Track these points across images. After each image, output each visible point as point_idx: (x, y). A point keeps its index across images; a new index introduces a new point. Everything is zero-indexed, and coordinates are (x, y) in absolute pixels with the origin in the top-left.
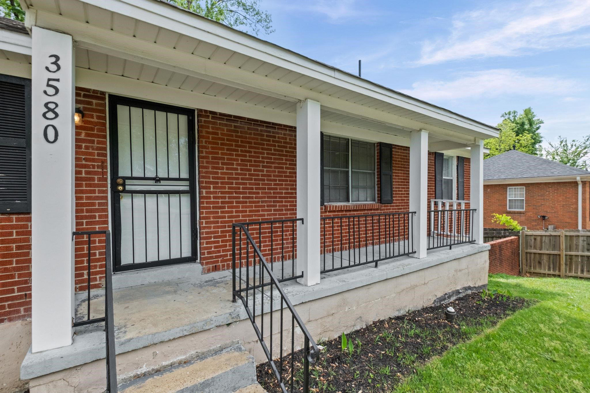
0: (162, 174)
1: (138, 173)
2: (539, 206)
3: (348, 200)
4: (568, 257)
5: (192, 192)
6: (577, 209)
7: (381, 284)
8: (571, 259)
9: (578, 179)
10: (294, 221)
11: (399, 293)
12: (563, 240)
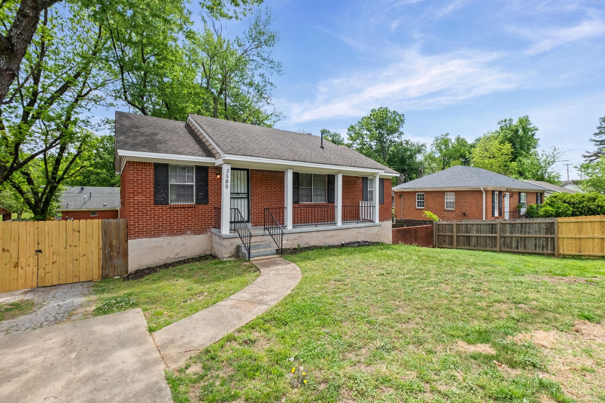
0: (239, 192)
2: (463, 207)
3: (312, 201)
4: (458, 237)
5: (248, 198)
6: (482, 208)
7: (317, 232)
8: (459, 238)
9: (482, 189)
10: (283, 208)
11: (325, 237)
12: (455, 226)
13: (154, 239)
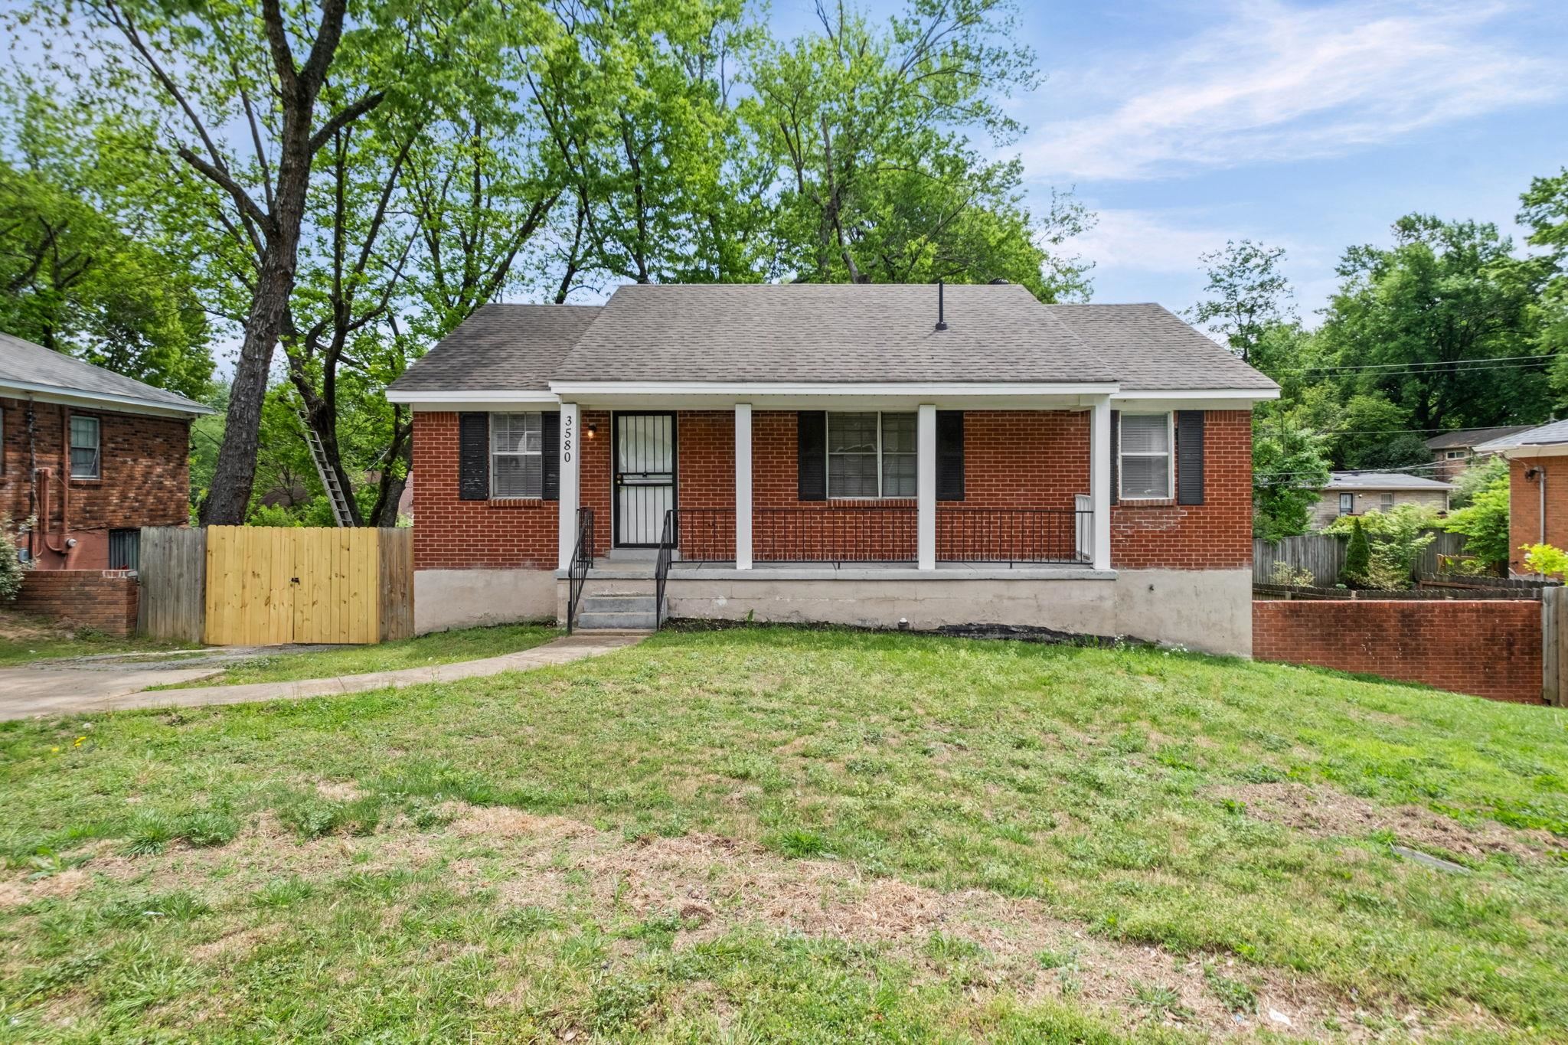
0: (650, 469)
1: (632, 469)
3: (877, 494)
5: (674, 485)
11: (863, 601)
13: (460, 573)
